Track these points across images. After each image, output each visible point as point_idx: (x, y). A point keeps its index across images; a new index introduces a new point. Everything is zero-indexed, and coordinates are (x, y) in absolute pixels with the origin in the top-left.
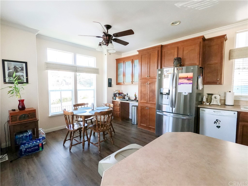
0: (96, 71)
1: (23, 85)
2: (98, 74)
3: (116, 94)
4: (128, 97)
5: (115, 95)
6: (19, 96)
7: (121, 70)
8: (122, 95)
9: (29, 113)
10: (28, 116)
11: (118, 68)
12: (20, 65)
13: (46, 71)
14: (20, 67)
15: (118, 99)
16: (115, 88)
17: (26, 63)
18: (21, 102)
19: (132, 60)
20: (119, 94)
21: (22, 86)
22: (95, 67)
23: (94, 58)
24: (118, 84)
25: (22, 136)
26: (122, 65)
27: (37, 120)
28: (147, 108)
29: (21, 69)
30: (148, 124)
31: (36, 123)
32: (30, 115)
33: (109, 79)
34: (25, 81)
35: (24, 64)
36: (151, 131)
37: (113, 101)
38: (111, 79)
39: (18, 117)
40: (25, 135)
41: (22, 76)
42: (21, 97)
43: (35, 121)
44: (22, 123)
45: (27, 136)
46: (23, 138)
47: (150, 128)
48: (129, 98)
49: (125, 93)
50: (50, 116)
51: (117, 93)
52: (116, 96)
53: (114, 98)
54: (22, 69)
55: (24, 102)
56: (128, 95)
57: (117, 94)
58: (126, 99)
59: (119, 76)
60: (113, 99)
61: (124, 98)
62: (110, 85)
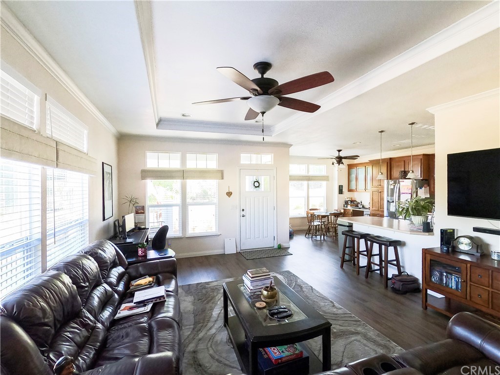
2: (328, 181)
4: (361, 205)
5: (346, 203)
7: (353, 176)
8: (355, 202)
11: (350, 174)
15: (350, 207)
16: (347, 195)
19: (365, 167)
20: (352, 201)
22: (325, 174)
23: (325, 166)
24: (350, 190)
26: (354, 171)
33: (339, 185)
38: (342, 186)
48: (363, 206)
49: (359, 201)
51: (349, 201)
52: (348, 204)
56: (362, 204)
59: (351, 182)
60: (344, 206)
61: (358, 206)
62: (341, 191)
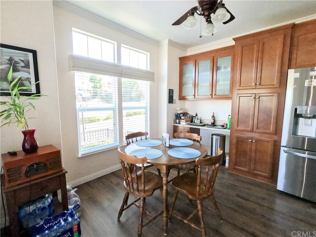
0: (149, 76)
1: (31, 99)
2: (154, 81)
3: (180, 115)
4: (198, 119)
5: (178, 117)
6: (23, 124)
7: (189, 75)
8: (188, 115)
9: (46, 160)
10: (44, 166)
11: (184, 72)
12: (22, 57)
13: (72, 72)
14: (22, 61)
15: (185, 123)
17: (34, 53)
18: (29, 134)
19: (212, 58)
20: (184, 114)
21: (30, 101)
22: (149, 69)
23: (147, 55)
24: (181, 98)
25: (34, 210)
27: (64, 172)
28: (252, 141)
29: (24, 65)
30: (252, 167)
31: (61, 178)
32: (48, 163)
33: (169, 90)
34: (34, 90)
35: (30, 55)
36: (259, 180)
37: (174, 126)
38: (173, 90)
39: (24, 169)
40: (40, 205)
41: (28, 79)
42: (27, 125)
43: (59, 176)
44: (32, 183)
45: (43, 209)
46: (36, 212)
47: (256, 175)
48: (200, 120)
50: (80, 156)
51: (181, 113)
52: (181, 119)
53: (178, 121)
54: (27, 66)
55: (36, 136)
57: (182, 115)
58: (196, 122)
59: (184, 85)
60: (175, 122)
61: (193, 122)
62: (171, 100)
